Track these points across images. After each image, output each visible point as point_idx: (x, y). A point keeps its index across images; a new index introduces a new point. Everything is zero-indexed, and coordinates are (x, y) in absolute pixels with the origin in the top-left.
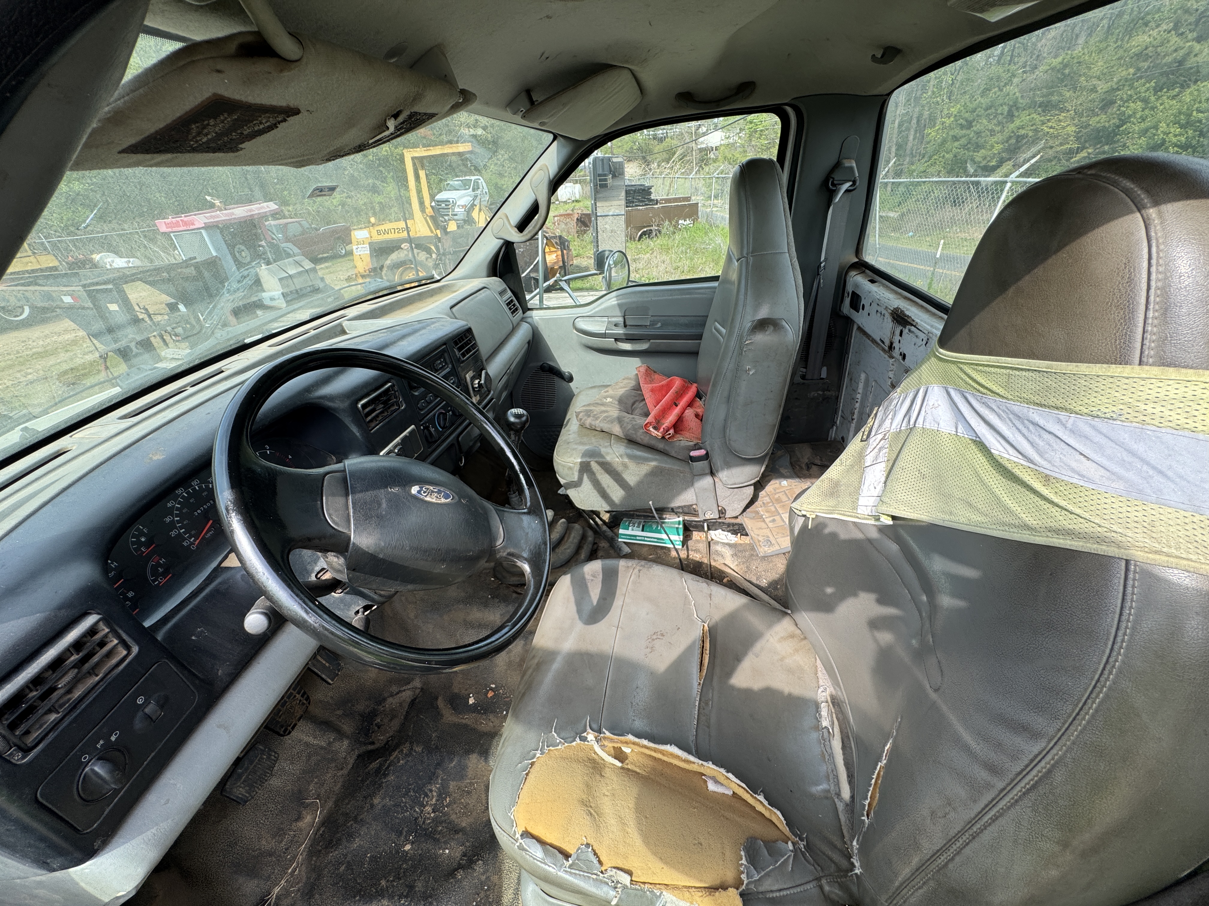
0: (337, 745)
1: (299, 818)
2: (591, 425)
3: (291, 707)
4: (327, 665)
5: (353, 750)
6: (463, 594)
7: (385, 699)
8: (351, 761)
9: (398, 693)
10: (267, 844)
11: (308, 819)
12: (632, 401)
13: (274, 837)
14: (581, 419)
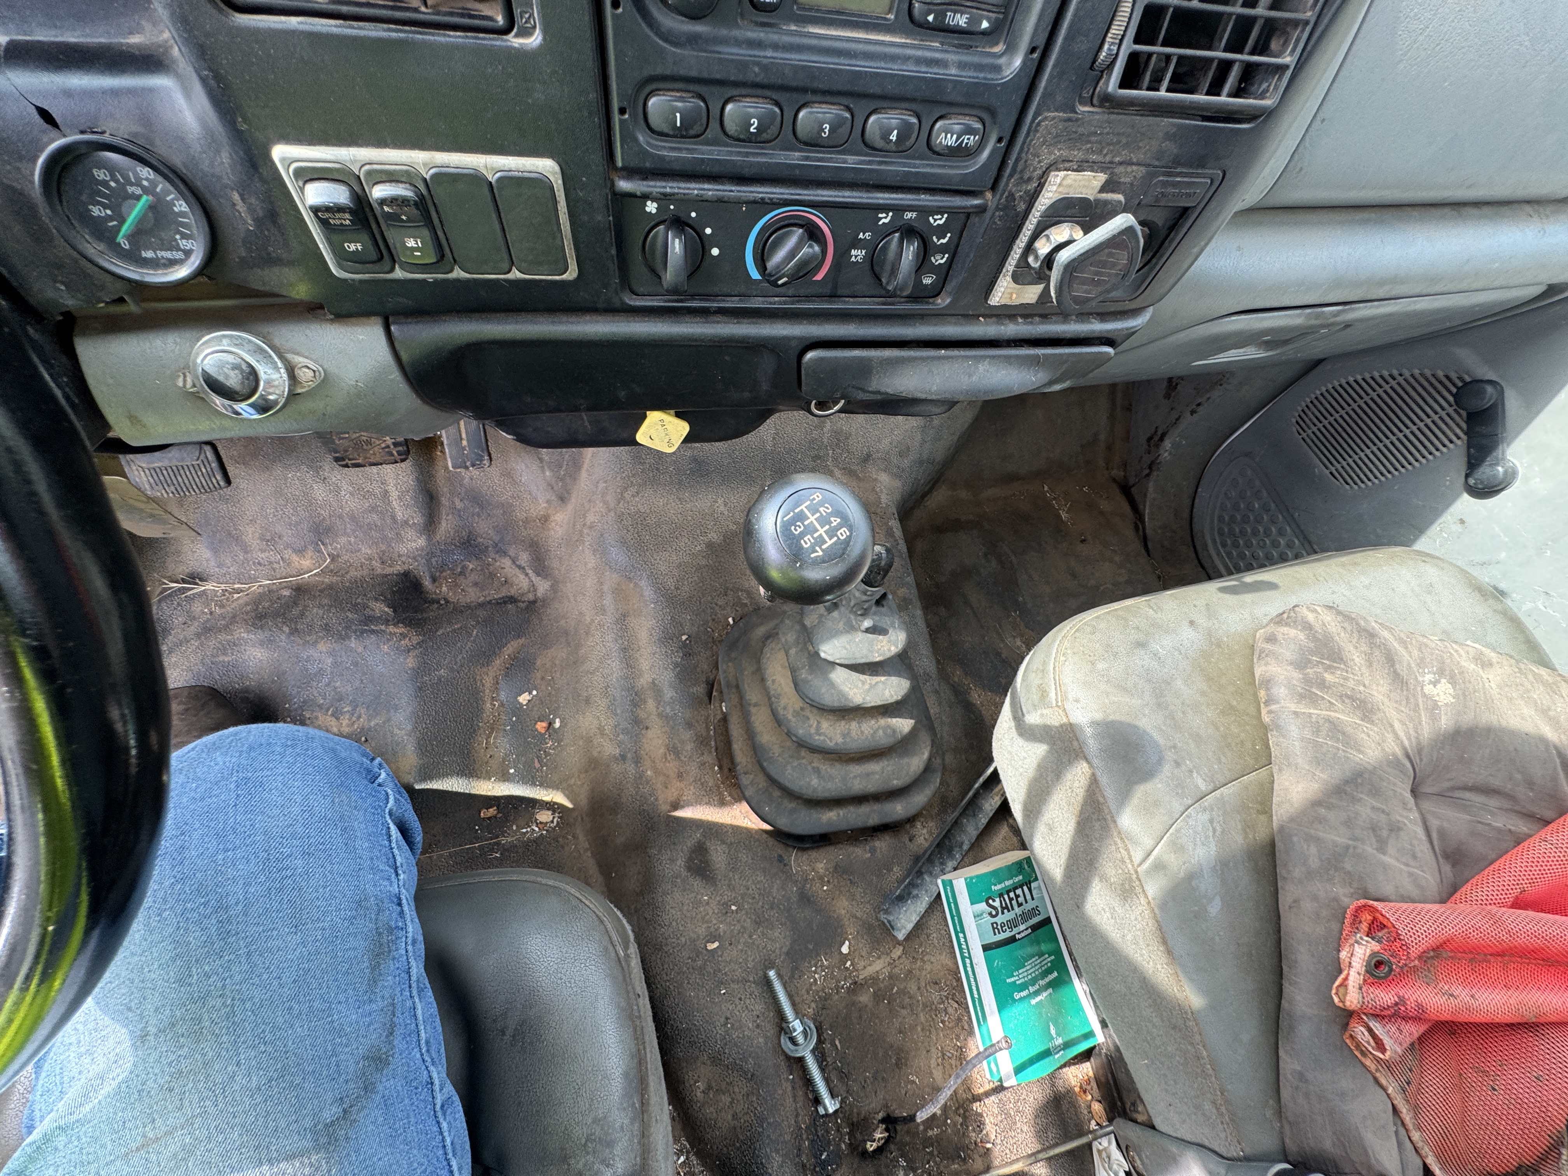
0: (410, 534)
1: (300, 552)
2: (1267, 683)
3: (368, 443)
4: (465, 443)
5: (414, 558)
6: (671, 583)
7: (505, 554)
8: (399, 568)
9: (520, 567)
10: (251, 534)
11: (306, 563)
12: (1496, 782)
13: (262, 538)
14: (1271, 639)
